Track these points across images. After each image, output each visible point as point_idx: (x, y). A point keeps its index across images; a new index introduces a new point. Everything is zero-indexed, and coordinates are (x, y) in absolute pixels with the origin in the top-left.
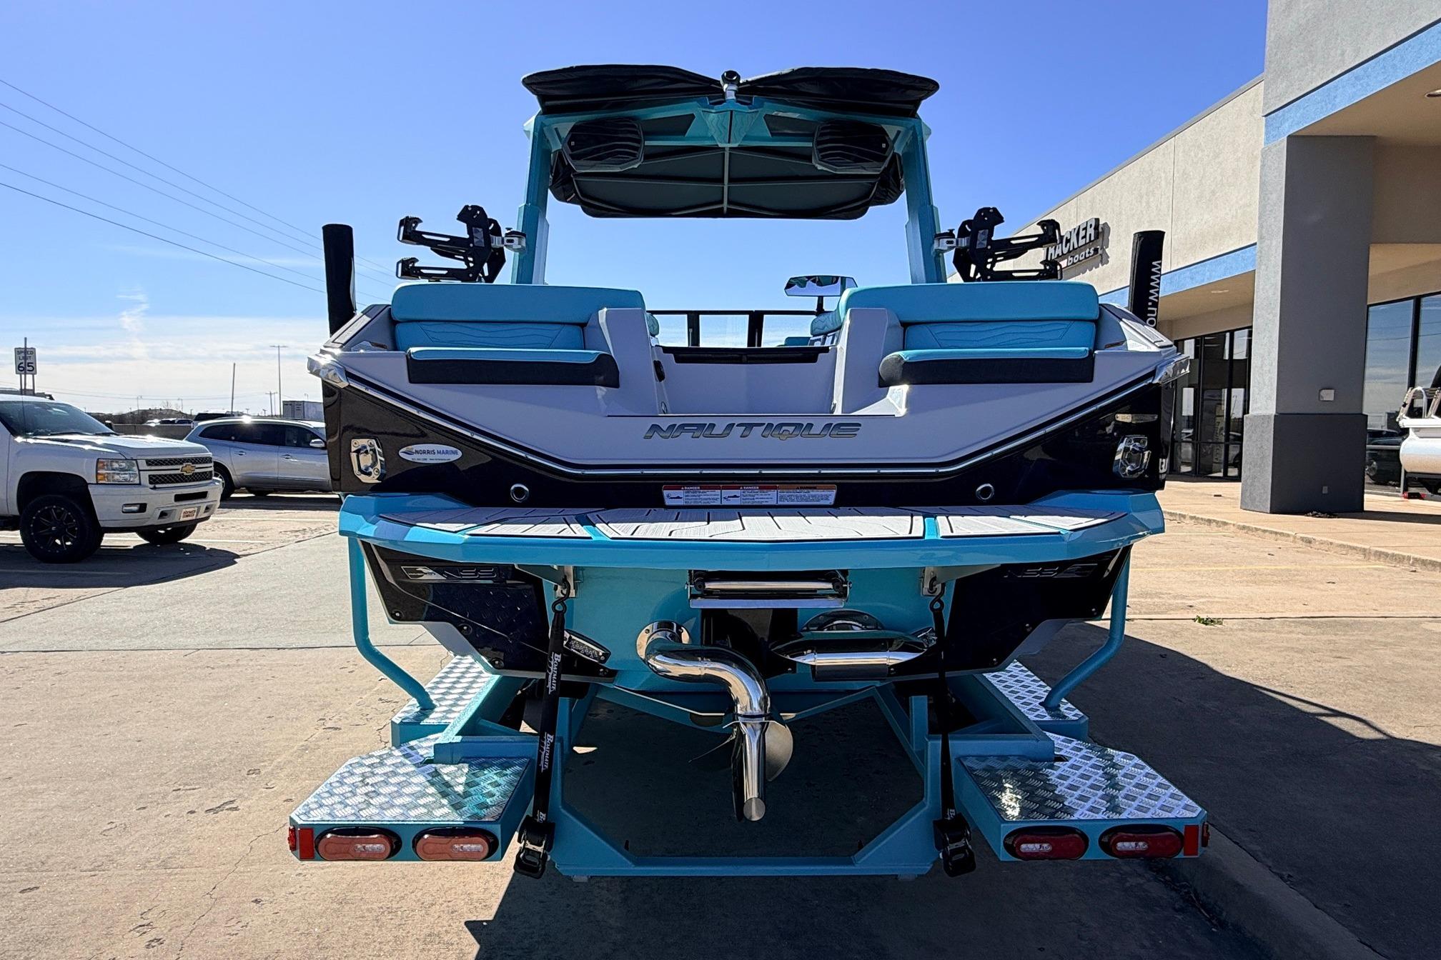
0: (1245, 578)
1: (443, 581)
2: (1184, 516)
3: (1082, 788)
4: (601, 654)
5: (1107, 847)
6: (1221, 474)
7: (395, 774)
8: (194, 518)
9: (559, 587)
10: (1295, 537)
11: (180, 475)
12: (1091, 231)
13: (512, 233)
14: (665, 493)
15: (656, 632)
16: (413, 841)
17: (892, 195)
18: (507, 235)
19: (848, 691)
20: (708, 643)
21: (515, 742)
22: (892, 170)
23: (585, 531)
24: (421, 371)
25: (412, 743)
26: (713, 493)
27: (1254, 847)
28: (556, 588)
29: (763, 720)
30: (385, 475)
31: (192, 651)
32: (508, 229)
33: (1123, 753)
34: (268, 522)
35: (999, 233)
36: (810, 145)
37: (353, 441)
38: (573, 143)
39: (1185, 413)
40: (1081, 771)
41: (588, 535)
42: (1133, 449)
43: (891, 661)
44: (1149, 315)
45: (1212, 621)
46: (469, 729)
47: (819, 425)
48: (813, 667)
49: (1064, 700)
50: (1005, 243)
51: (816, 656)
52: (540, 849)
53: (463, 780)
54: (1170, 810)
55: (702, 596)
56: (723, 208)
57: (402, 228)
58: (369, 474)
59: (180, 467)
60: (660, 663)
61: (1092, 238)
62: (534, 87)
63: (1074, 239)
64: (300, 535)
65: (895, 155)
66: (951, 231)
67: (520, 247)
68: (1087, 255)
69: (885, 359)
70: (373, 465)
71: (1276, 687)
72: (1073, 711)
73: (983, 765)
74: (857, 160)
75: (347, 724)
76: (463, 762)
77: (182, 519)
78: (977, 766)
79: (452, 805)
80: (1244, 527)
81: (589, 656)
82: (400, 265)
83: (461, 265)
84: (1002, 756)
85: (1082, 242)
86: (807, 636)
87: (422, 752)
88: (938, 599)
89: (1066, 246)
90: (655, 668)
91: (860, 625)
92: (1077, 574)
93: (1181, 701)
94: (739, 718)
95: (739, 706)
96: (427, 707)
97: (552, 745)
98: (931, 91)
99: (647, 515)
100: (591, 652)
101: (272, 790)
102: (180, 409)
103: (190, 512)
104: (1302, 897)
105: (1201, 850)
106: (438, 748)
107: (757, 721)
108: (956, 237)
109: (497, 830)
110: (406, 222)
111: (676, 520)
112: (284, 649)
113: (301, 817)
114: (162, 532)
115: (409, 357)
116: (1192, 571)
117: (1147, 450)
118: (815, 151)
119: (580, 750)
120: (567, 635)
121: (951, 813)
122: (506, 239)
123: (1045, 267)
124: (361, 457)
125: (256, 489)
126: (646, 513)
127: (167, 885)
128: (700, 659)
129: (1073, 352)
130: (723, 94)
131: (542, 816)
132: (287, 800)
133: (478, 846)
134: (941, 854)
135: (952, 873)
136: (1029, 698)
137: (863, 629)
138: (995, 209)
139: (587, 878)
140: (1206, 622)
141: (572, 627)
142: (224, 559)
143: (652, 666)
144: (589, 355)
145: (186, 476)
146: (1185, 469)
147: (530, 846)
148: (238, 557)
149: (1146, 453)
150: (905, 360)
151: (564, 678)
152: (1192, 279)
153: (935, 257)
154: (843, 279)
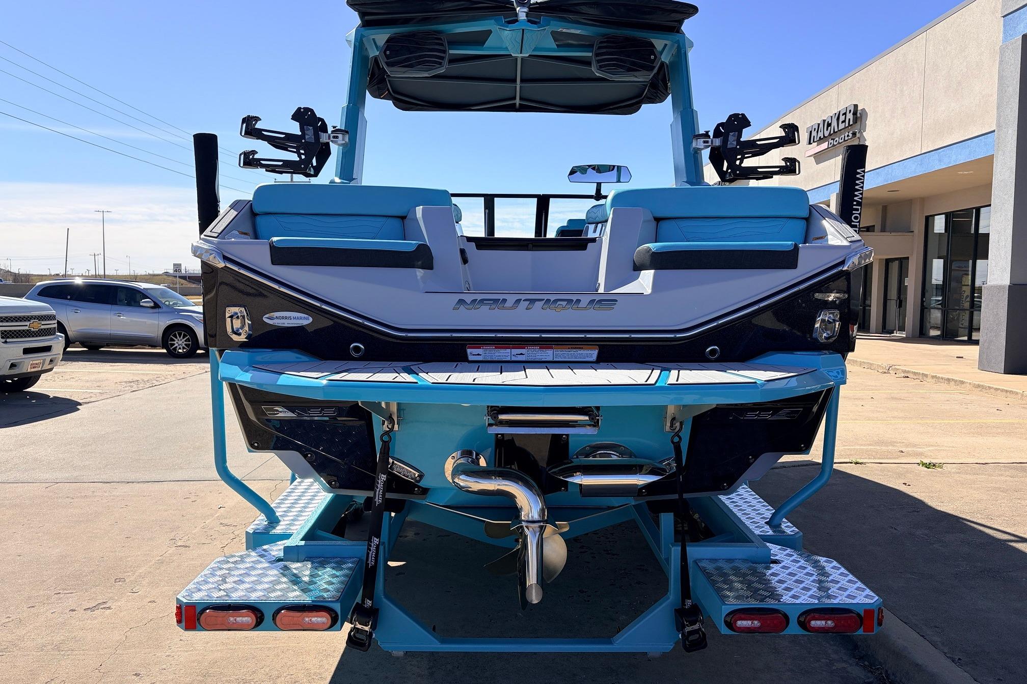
0: (972, 430)
1: (294, 418)
2: (926, 376)
3: (789, 582)
4: (416, 475)
5: (803, 625)
6: (966, 338)
7: (253, 568)
8: (40, 369)
9: (386, 422)
10: (1022, 395)
11: (28, 330)
12: (850, 116)
13: (336, 131)
14: (469, 351)
15: (460, 458)
16: (273, 615)
17: (660, 95)
18: (333, 132)
19: (608, 507)
20: (500, 466)
21: (347, 546)
22: (660, 77)
23: (412, 378)
24: (281, 256)
25: (265, 547)
26: (505, 351)
27: (936, 639)
28: (383, 424)
29: (542, 524)
30: (251, 335)
31: (52, 484)
32: (334, 127)
33: (825, 559)
34: (104, 374)
35: (747, 135)
36: (590, 54)
37: (228, 309)
38: (388, 52)
39: (934, 282)
40: (790, 570)
41: (415, 381)
42: (828, 320)
43: (640, 482)
44: (854, 212)
45: (934, 465)
46: (310, 536)
47: (585, 300)
48: (581, 485)
49: (784, 520)
50: (752, 144)
51: (582, 477)
52: (367, 628)
53: (308, 573)
54: (854, 597)
55: (496, 425)
56: (515, 103)
57: (245, 125)
58: (239, 334)
59: (28, 323)
60: (464, 481)
61: (851, 123)
62: (356, 7)
63: (834, 123)
64: (134, 385)
65: (662, 64)
66: (707, 132)
67: (344, 142)
68: (846, 138)
69: (638, 249)
70: (242, 327)
71: (978, 519)
72: (791, 528)
73: (714, 565)
74: (630, 70)
75: (195, 543)
76: (307, 561)
77: (29, 371)
78: (710, 567)
79: (302, 590)
80: (979, 386)
81: (407, 477)
82: (243, 155)
83: (294, 157)
84: (730, 560)
85: (842, 126)
86: (576, 462)
87: (273, 553)
88: (677, 434)
89: (827, 130)
90: (460, 485)
91: (618, 454)
92: (788, 417)
93: (896, 529)
94: (523, 522)
95: (523, 513)
96: (273, 520)
97: (378, 547)
98: (692, 14)
99: (456, 367)
100: (409, 474)
101: (138, 594)
102: (8, 269)
103: (37, 364)
104: (966, 674)
105: (876, 629)
106: (287, 549)
107: (537, 525)
108: (711, 137)
109: (337, 607)
110: (248, 119)
111: (478, 371)
112: (133, 482)
113: (186, 597)
114: (10, 381)
115: (272, 245)
116: (927, 423)
117: (838, 321)
118: (594, 62)
119: (392, 564)
120: (391, 460)
121: (689, 603)
122: (332, 135)
123: (786, 163)
124: (234, 321)
125: (89, 344)
126: (455, 366)
127: (63, 663)
128: (494, 477)
129: (782, 245)
130: (516, 15)
131: (369, 603)
132: (150, 602)
133: (322, 619)
134: (680, 635)
135: (688, 650)
136: (757, 518)
137: (619, 457)
138: (743, 115)
139: (403, 653)
140: (928, 466)
141: (394, 455)
142: (67, 406)
143: (457, 483)
144: (410, 245)
145: (33, 332)
146: (934, 333)
147: (359, 626)
148: (80, 404)
149: (837, 323)
150: (653, 250)
151: (389, 495)
152: (940, 161)
153: (694, 154)
154: (619, 168)
